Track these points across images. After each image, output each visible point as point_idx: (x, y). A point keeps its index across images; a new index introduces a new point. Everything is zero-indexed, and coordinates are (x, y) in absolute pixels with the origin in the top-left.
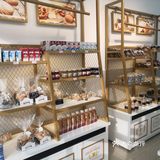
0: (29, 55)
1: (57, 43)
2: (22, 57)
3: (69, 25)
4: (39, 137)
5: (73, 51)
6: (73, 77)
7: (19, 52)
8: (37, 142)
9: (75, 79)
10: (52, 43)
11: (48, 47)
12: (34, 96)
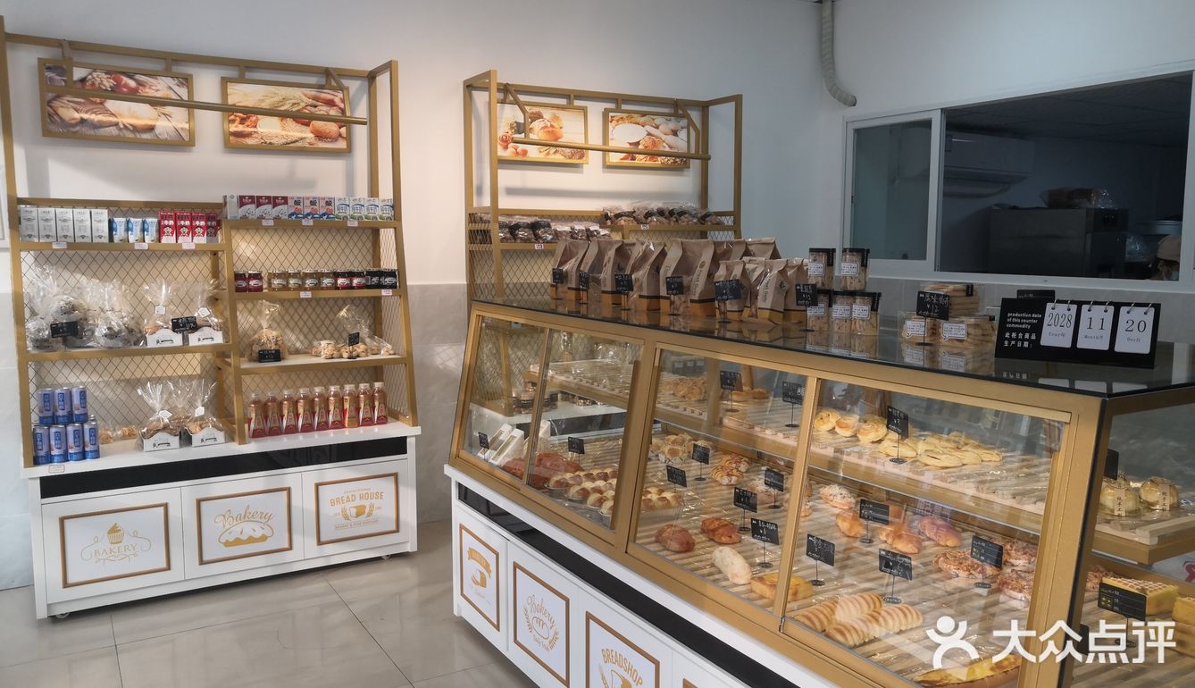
0: (177, 230)
1: (257, 201)
2: (160, 231)
3: (334, 146)
4: (192, 427)
5: (308, 222)
6: (301, 288)
7: (152, 221)
8: (186, 439)
9: (308, 295)
10: (242, 201)
11: (233, 211)
12: (185, 325)
